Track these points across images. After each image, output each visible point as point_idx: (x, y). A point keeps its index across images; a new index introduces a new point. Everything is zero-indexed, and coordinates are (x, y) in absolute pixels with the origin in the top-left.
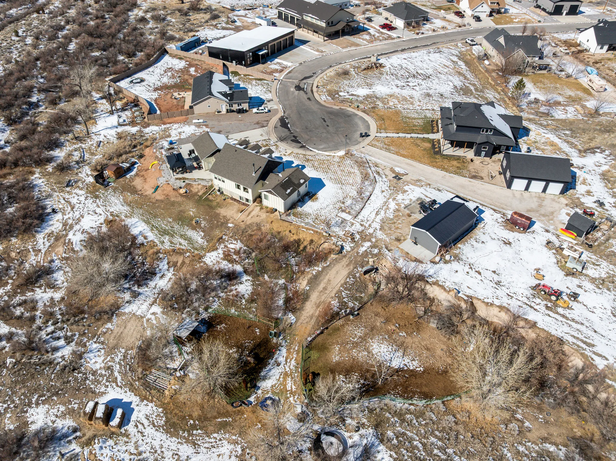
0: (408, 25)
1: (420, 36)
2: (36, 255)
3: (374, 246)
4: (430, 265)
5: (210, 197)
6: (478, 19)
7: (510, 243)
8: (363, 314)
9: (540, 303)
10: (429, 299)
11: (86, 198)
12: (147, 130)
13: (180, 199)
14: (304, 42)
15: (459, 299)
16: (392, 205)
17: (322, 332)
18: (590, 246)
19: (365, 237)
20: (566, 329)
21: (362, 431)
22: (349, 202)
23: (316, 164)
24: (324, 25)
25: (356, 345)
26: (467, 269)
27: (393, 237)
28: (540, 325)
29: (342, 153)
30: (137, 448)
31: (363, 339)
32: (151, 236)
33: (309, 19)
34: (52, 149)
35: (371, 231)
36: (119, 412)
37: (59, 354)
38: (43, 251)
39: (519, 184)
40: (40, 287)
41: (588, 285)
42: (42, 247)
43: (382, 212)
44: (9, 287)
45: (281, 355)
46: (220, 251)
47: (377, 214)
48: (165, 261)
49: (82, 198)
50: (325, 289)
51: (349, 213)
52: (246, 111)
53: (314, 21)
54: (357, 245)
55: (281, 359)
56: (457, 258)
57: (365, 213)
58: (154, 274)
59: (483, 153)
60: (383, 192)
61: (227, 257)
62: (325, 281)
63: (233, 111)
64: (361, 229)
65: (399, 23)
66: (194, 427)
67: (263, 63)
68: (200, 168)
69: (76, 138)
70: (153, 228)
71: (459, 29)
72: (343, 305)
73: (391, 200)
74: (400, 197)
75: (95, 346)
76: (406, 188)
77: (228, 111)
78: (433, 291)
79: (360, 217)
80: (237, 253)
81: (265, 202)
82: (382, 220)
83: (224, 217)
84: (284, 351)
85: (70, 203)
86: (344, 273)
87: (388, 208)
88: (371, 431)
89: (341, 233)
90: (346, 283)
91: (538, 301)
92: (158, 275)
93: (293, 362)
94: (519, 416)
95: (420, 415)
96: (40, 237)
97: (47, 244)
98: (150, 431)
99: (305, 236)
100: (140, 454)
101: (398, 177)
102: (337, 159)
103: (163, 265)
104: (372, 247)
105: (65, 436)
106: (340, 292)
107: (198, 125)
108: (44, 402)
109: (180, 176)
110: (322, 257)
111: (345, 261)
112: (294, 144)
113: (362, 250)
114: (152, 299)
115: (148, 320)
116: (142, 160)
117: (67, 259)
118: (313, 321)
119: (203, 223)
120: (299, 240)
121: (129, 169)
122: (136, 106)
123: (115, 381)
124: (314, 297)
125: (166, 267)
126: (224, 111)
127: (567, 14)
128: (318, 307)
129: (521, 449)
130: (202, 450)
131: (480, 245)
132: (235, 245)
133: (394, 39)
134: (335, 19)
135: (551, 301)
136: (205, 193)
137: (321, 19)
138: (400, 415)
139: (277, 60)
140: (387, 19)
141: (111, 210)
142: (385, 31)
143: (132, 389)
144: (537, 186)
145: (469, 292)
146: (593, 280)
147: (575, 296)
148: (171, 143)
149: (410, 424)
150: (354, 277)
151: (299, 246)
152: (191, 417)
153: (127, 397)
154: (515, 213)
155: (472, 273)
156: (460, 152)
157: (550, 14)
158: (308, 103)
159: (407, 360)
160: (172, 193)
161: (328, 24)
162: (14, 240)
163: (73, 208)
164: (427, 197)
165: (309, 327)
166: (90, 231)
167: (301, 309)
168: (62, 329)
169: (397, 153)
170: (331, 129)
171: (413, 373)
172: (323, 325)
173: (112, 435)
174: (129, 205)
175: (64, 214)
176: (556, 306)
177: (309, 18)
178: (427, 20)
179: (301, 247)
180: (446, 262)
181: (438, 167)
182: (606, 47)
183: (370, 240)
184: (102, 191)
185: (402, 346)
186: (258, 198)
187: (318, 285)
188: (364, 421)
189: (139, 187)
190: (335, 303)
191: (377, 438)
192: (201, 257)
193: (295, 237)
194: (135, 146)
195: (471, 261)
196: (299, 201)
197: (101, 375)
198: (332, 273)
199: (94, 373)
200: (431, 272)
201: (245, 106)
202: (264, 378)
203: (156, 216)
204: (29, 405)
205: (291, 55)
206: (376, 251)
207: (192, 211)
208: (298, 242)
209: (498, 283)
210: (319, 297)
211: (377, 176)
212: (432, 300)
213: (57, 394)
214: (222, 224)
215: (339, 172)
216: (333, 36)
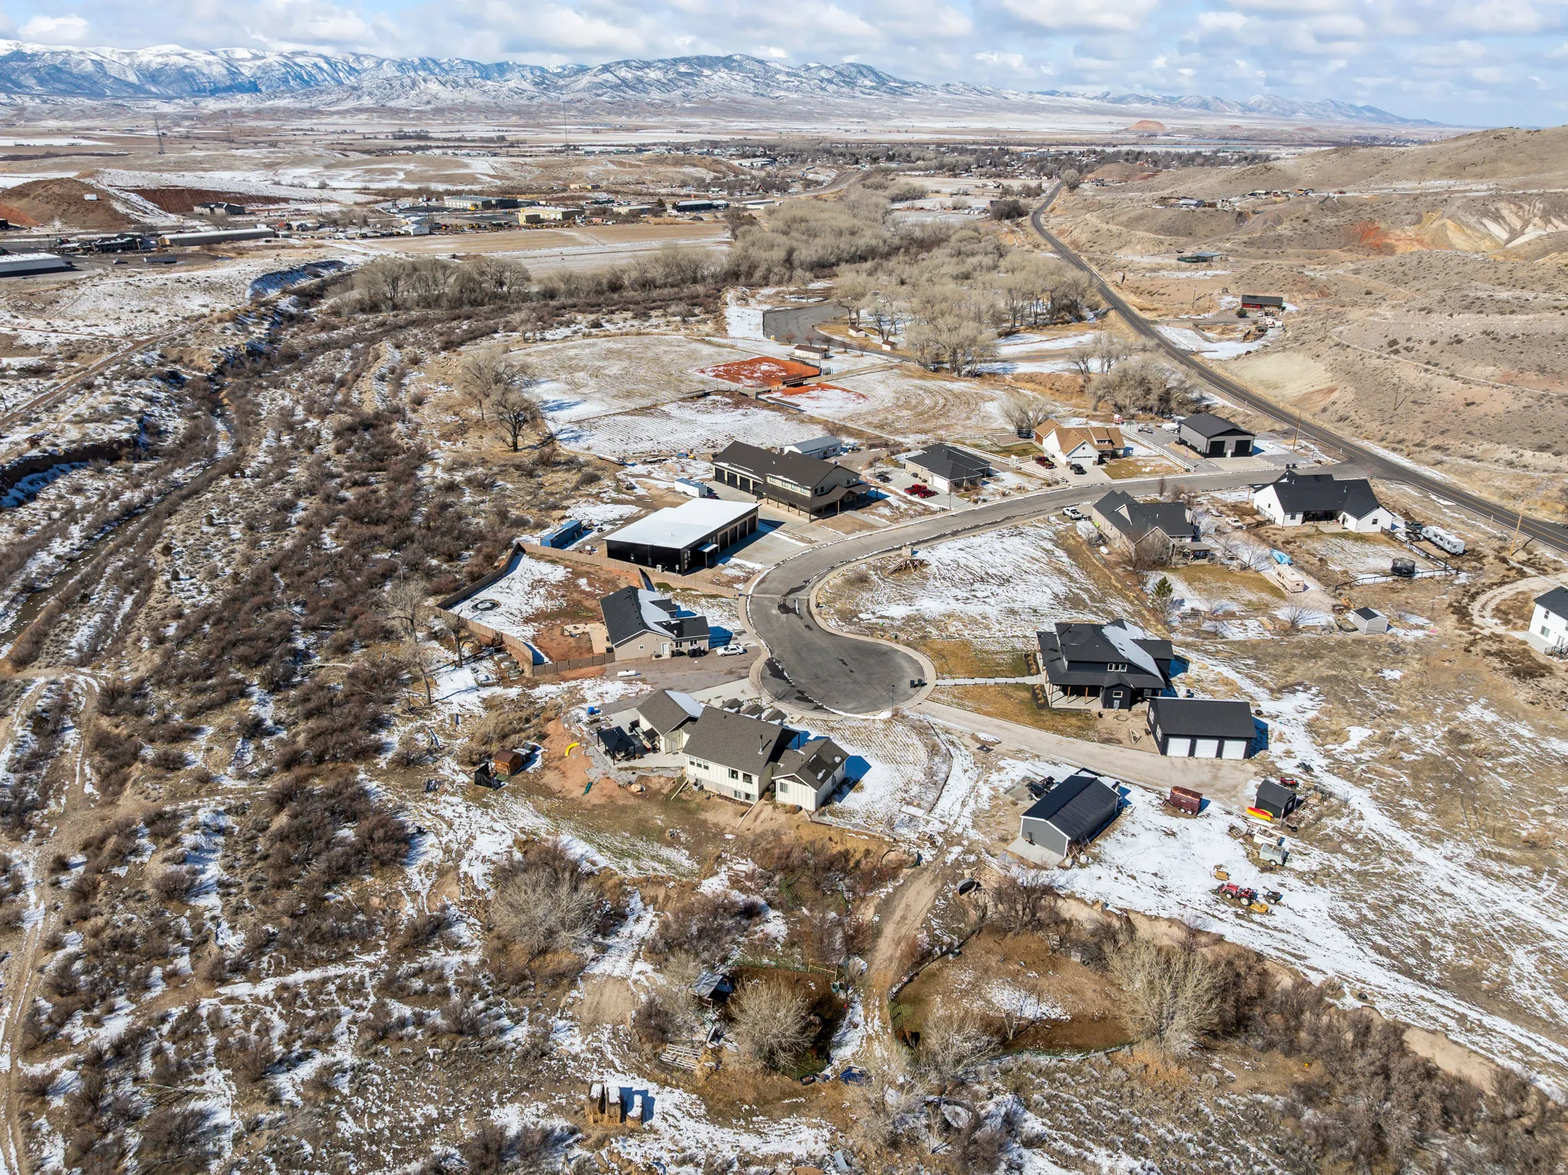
0: (956, 486)
1: (981, 506)
2: (413, 901)
3: (968, 851)
4: (1057, 872)
5: (684, 796)
6: (1079, 470)
7: (1174, 834)
8: (967, 952)
9: (1227, 911)
10: (1064, 921)
11: (468, 808)
12: (537, 692)
13: (632, 801)
14: (775, 525)
15: (1109, 914)
16: (985, 791)
17: (911, 980)
18: (1294, 829)
19: (951, 840)
20: (1267, 940)
21: (997, 1098)
22: (915, 790)
23: (847, 733)
24: (808, 494)
25: (965, 993)
26: (1114, 873)
27: (995, 836)
28: (1229, 938)
29: (886, 714)
30: (676, 1143)
31: (974, 985)
32: (602, 861)
33: (778, 483)
34: (374, 731)
35: (959, 829)
36: (638, 1100)
37: (508, 1037)
38: (424, 893)
39: (1178, 747)
40: (437, 948)
41: (1293, 882)
42: (420, 887)
43: (971, 802)
44: (383, 952)
45: (858, 1013)
46: (723, 876)
47: (964, 804)
48: (637, 897)
49: (461, 809)
50: (904, 918)
51: (919, 806)
52: (705, 653)
53: (789, 487)
54: (941, 852)
55: (857, 1019)
56: (1097, 859)
57: (944, 804)
58: (625, 917)
59: (1117, 703)
60: (966, 771)
61: (735, 882)
62: (902, 906)
63: (682, 654)
64: (943, 828)
65: (940, 483)
66: (751, 1113)
67: (711, 566)
68: (655, 749)
69: (412, 710)
70: (600, 848)
71: (1047, 490)
72: (936, 940)
73: (981, 783)
74: (994, 777)
75: (561, 1023)
76: (1002, 763)
77: (674, 654)
78: (1069, 910)
79: (938, 811)
80: (750, 877)
81: (780, 797)
82: (973, 813)
83: (716, 825)
84: (859, 1009)
85: (442, 818)
86: (929, 892)
87: (978, 795)
88: (1010, 1097)
89: (913, 836)
90: (934, 907)
91: (1223, 907)
92: (631, 918)
93: (876, 1022)
94: (1216, 1065)
95: (1076, 1071)
96: (411, 871)
97: (428, 883)
98: (686, 1123)
99: (857, 845)
100: (683, 1150)
101: (985, 747)
102: (881, 726)
103: (636, 903)
104: (965, 853)
105: (561, 1139)
106: (927, 920)
107: (629, 681)
108: (511, 1100)
109: (625, 764)
110: (887, 874)
111: (927, 877)
112: (803, 704)
113: (950, 858)
114: (631, 954)
115: (635, 982)
116: (546, 742)
117: (469, 903)
118: (895, 965)
119: (683, 837)
120: (847, 851)
121: (529, 759)
122: (499, 651)
123: (611, 1065)
124: (889, 930)
125: (640, 905)
126: (667, 654)
127: (1233, 455)
128: (898, 944)
129: (1223, 1102)
130: (772, 1138)
131: (1129, 839)
132: (745, 866)
133: (934, 513)
134: (827, 483)
135: (1241, 906)
136: (673, 790)
137: (802, 484)
138: (1048, 1074)
139: (733, 560)
140: (915, 475)
141: (520, 825)
142: (915, 498)
143: (642, 1073)
144: (1206, 748)
145: (1121, 904)
146: (1301, 875)
147: (1275, 897)
148: (592, 712)
149: (1064, 1084)
150: (946, 898)
151: (847, 861)
152: (743, 1101)
153: (639, 1084)
154: (1176, 788)
155: (1123, 878)
156: (1079, 703)
157: (1205, 455)
158: (807, 633)
159: (1044, 1008)
160: (618, 793)
161: (815, 492)
162: (369, 879)
163: (450, 825)
164: (1037, 774)
165: (891, 974)
166: (495, 858)
167: (873, 949)
168: (499, 1004)
169: (977, 710)
170: (857, 675)
171: (1056, 1023)
172: (911, 969)
173: (632, 1133)
174: (548, 816)
175: (438, 834)
176: (1250, 912)
177: (777, 481)
178: (989, 475)
179: (852, 864)
180: (1082, 866)
181: (1047, 729)
182: (1299, 517)
183: (960, 844)
184: (491, 796)
185: (1033, 990)
186: (768, 791)
187: (892, 913)
188: (997, 1084)
189: (556, 786)
190: (923, 937)
191: (1020, 1103)
192: (695, 887)
193: (840, 848)
194: (528, 721)
195: (1120, 862)
196: (834, 792)
197: (587, 1060)
198: (910, 895)
199: (575, 1058)
200: (1062, 881)
201: (704, 644)
202: (839, 1045)
203: (599, 831)
204: (490, 1104)
205: (757, 550)
206: (972, 858)
207: (659, 820)
208: (845, 855)
209: (1163, 889)
210: (897, 930)
211: (951, 748)
212: (1069, 923)
213: (527, 1088)
214: (715, 836)
215: (889, 746)
216: (824, 512)
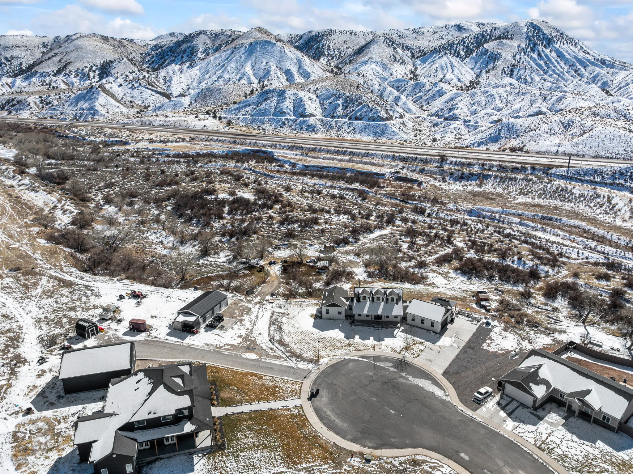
7: (152, 317)
16: (247, 324)
19: (259, 303)
27: (240, 305)
35: (257, 306)
43: (253, 318)
47: (257, 316)
51: (279, 313)
54: (263, 300)
57: (267, 315)
60: (260, 334)
64: (265, 306)
73: (250, 328)
74: (243, 332)
76: (239, 340)
79: (269, 312)
82: (251, 313)
87: (250, 321)
101: (251, 349)
104: (252, 300)
111: (266, 293)
113: (258, 299)
147: (120, 299)
155: (183, 299)
164: (219, 335)
183: (255, 302)
195: (183, 303)
211: (272, 346)
215: (309, 341)
